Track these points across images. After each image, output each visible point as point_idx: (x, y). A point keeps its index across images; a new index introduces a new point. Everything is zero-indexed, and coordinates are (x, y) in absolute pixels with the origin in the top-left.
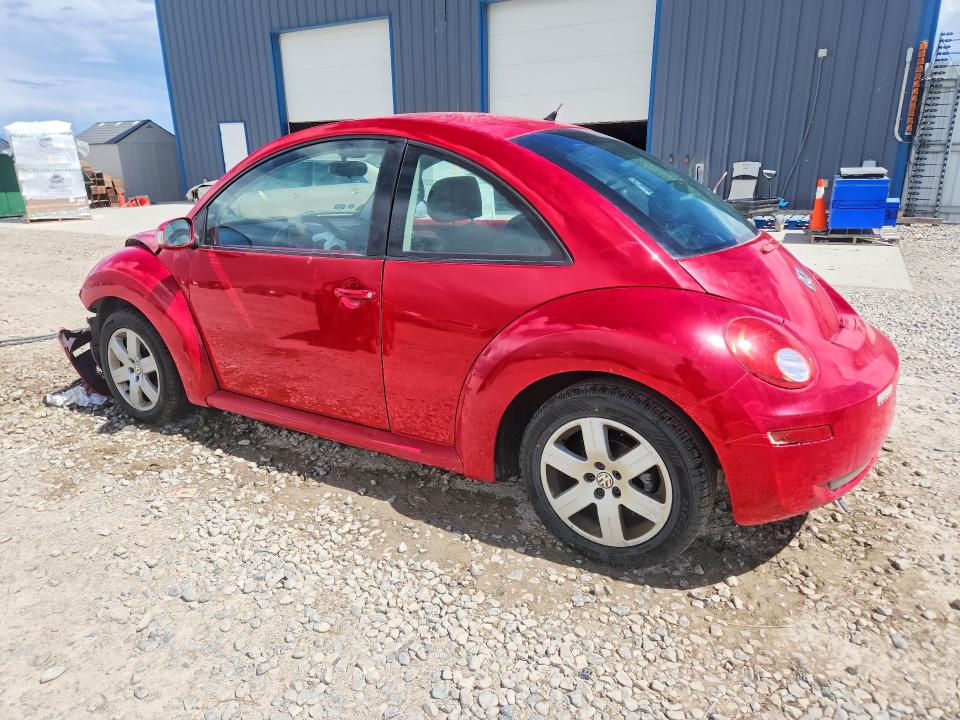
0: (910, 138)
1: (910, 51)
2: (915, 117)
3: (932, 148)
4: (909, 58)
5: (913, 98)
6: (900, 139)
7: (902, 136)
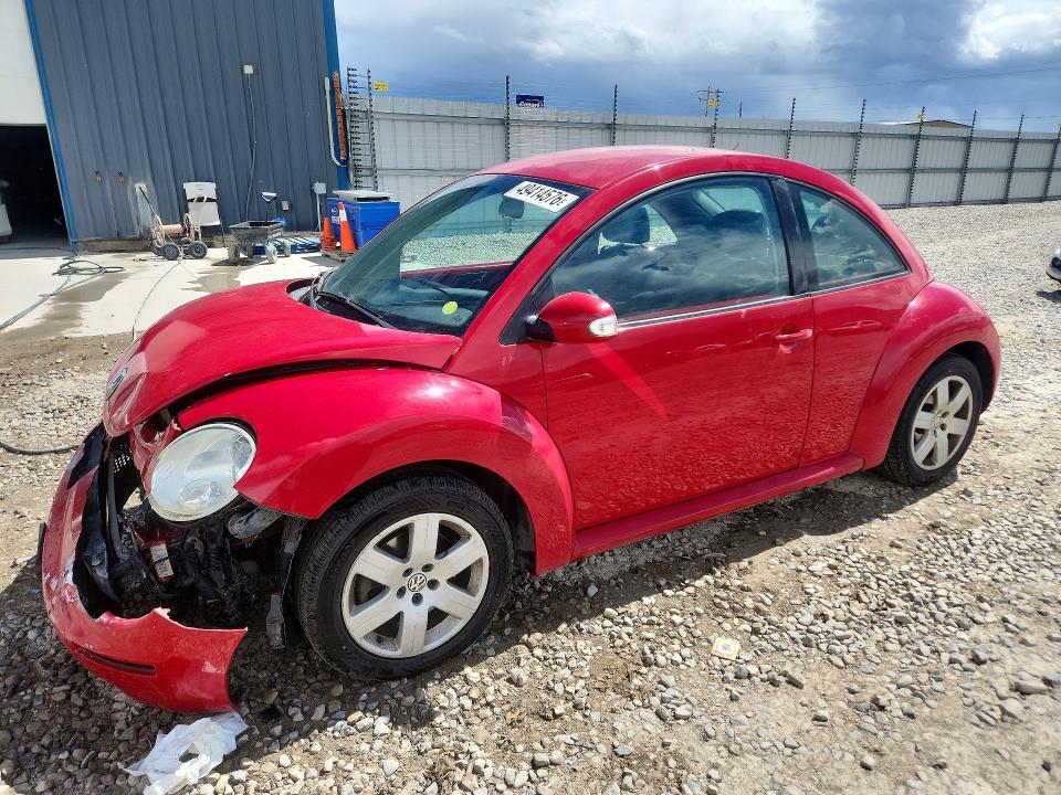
0: (345, 162)
1: (327, 81)
2: (345, 143)
3: (364, 172)
4: (328, 88)
5: (340, 125)
6: (338, 163)
7: (339, 159)
